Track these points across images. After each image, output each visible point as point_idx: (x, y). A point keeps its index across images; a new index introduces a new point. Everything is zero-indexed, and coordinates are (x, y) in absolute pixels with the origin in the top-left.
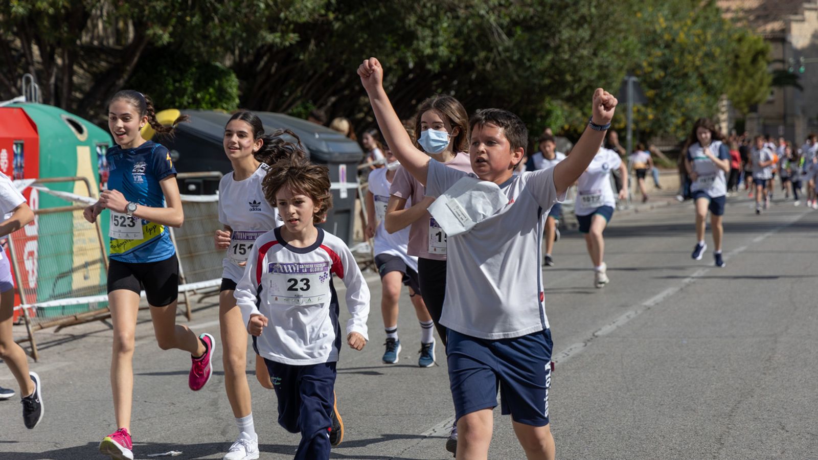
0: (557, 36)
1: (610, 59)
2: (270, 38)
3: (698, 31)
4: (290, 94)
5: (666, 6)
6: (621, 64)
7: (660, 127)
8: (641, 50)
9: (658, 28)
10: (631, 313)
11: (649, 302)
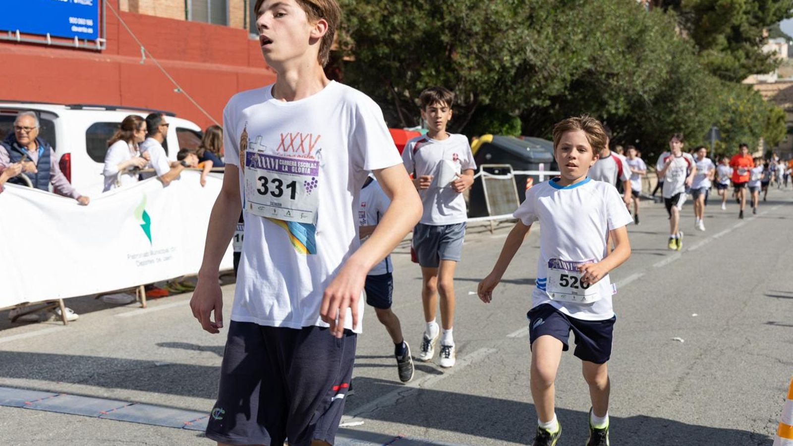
0: (678, 106)
1: (703, 118)
2: (536, 102)
3: (749, 105)
4: (545, 130)
5: (734, 92)
6: (709, 120)
7: (728, 152)
8: (720, 114)
9: (729, 104)
10: (706, 241)
11: (716, 236)
